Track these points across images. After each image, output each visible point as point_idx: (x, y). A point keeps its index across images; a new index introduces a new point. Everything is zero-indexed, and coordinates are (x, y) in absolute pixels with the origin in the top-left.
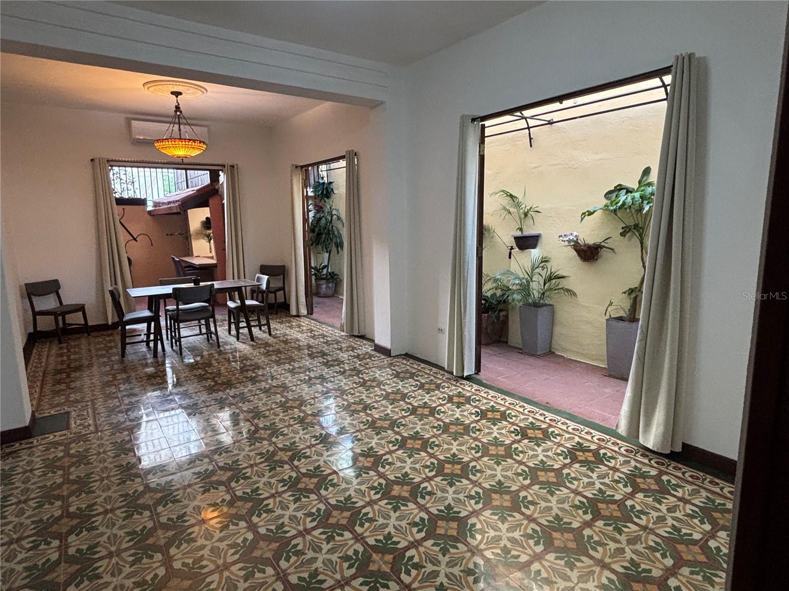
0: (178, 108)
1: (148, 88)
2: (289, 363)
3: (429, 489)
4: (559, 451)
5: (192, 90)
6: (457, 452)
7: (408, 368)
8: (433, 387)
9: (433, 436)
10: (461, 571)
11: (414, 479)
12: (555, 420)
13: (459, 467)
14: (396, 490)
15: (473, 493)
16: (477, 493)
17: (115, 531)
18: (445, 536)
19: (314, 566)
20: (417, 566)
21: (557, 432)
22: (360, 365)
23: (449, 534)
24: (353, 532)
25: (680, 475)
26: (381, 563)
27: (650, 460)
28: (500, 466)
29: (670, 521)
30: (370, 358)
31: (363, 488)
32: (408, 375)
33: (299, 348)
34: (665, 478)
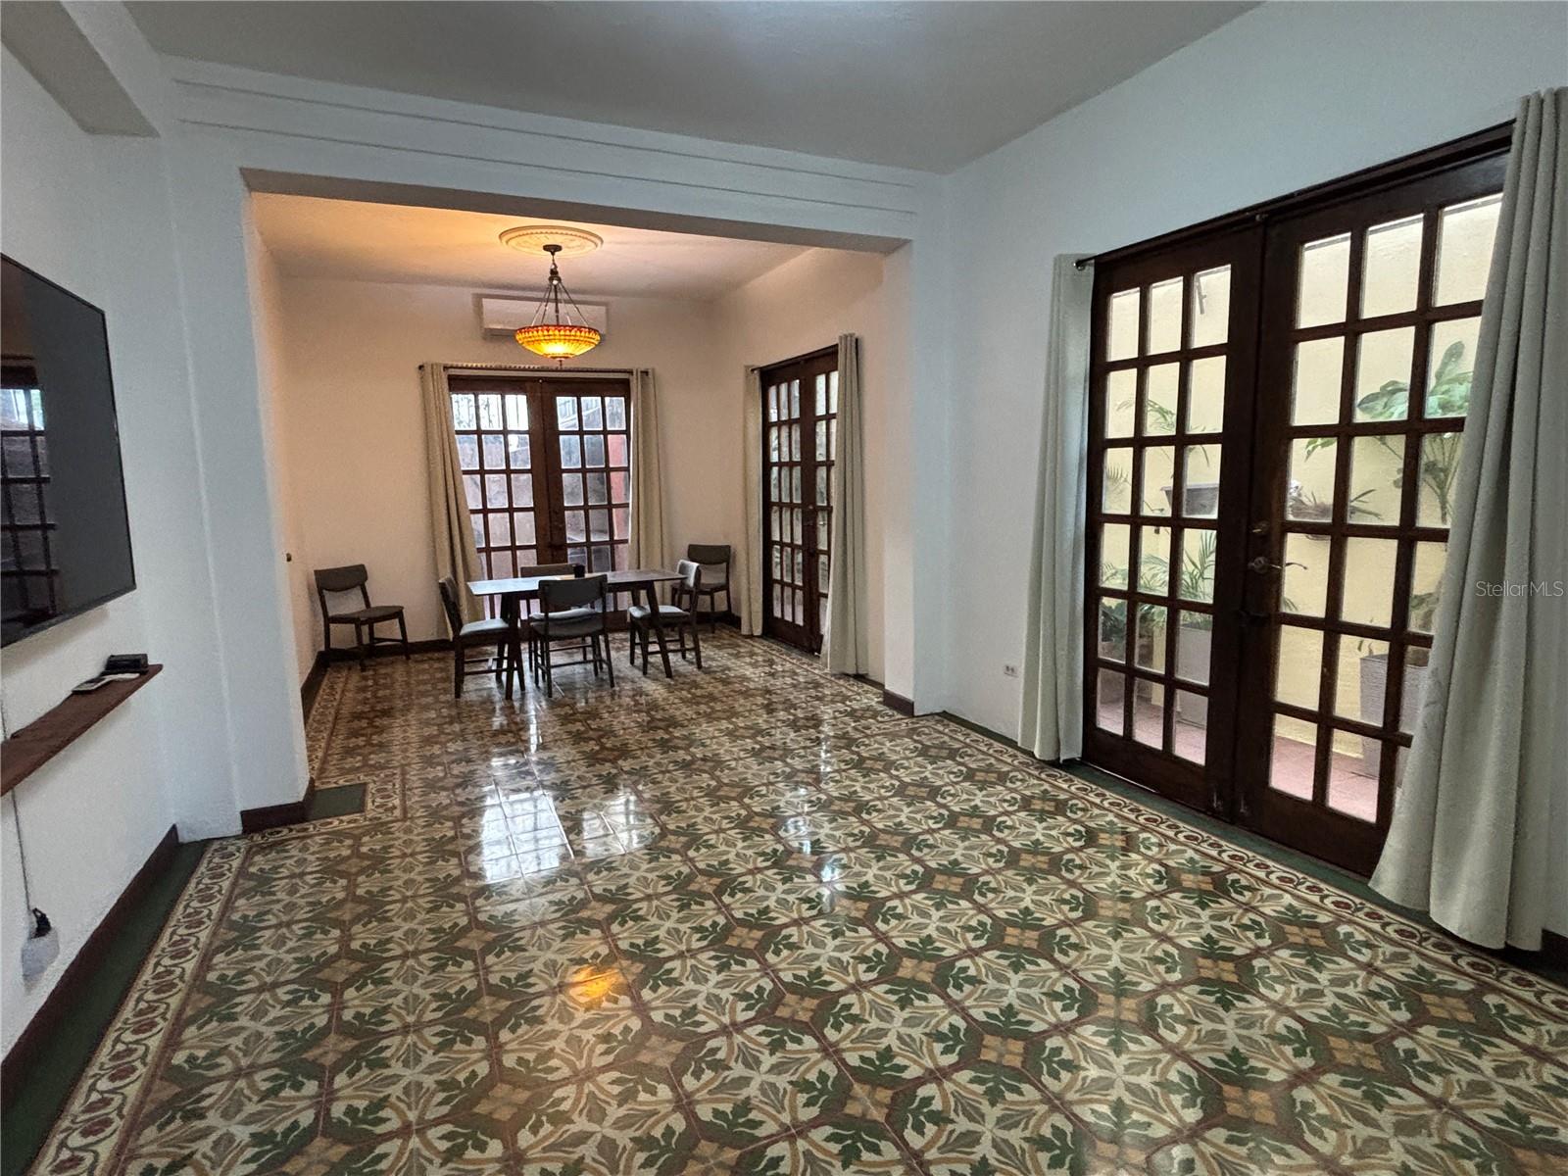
0: (554, 273)
1: (507, 242)
2: (728, 719)
3: (972, 972)
4: (1246, 921)
5: (578, 242)
6: (1032, 907)
7: (946, 738)
8: (992, 777)
9: (986, 872)
10: (1026, 1139)
11: (943, 949)
12: (1242, 859)
13: (1035, 934)
14: (907, 968)
15: (1059, 988)
16: (1067, 988)
17: (416, 989)
18: (996, 1067)
19: (744, 1093)
20: (939, 1119)
21: (1244, 882)
22: (855, 728)
23: (1005, 1062)
24: (820, 1037)
25: (1529, 996)
26: (868, 1103)
27: (1455, 958)
28: (1119, 941)
29: (1501, 1096)
30: (874, 717)
31: (845, 957)
32: (944, 753)
33: (747, 694)
34: (1491, 1000)
